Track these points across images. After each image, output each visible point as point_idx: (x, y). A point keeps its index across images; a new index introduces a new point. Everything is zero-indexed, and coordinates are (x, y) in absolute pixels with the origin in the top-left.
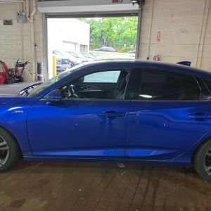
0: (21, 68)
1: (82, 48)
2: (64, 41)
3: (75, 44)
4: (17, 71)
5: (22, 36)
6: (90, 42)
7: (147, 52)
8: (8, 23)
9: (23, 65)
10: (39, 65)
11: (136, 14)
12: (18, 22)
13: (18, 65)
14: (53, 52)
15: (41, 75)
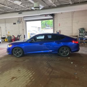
0: (19, 37)
1: (39, 28)
2: (32, 27)
3: (36, 27)
4: (18, 38)
5: (19, 27)
6: (42, 26)
7: (56, 30)
8: (15, 24)
9: (19, 36)
10: (24, 36)
11: (52, 19)
12: (18, 23)
13: (18, 36)
14: (29, 31)
15: (25, 39)
